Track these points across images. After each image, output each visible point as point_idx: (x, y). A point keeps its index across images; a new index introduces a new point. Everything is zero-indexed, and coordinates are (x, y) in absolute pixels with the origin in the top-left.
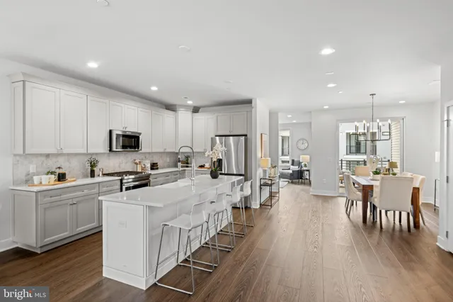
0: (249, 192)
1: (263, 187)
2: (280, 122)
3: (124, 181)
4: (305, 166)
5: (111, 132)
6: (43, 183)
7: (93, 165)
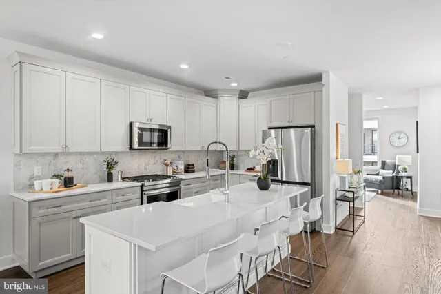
0: (319, 215)
1: (338, 202)
2: (365, 108)
3: (145, 188)
4: (405, 170)
5: (131, 124)
6: (45, 190)
7: (110, 166)
